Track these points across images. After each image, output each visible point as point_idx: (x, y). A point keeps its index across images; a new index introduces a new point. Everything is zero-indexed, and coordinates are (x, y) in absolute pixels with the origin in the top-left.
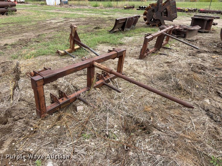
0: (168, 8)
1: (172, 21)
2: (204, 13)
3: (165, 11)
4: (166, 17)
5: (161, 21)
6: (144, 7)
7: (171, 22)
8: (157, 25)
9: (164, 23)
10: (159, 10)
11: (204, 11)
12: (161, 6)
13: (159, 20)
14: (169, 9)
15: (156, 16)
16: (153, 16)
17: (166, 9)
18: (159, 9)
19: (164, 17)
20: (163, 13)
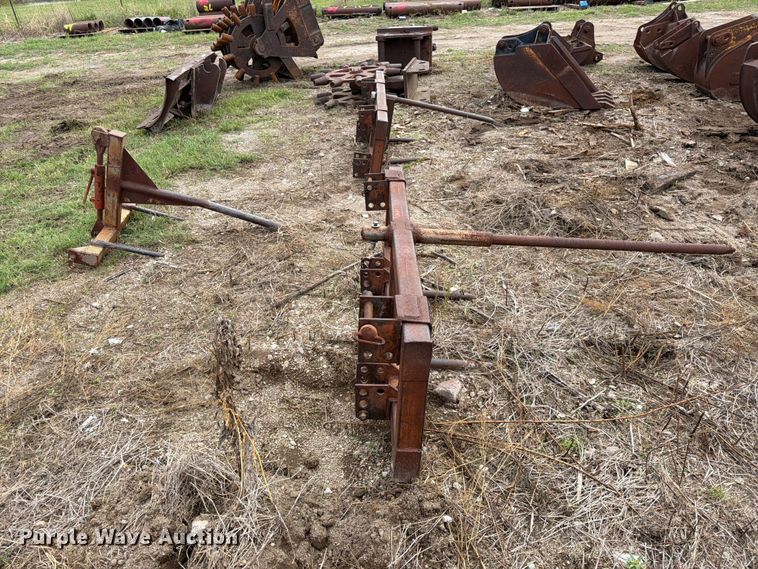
0: (293, 16)
1: (316, 57)
2: (341, 17)
3: (285, 26)
4: (292, 44)
5: (285, 62)
6: (143, 19)
7: (313, 59)
8: (275, 77)
9: (294, 65)
10: (268, 28)
11: (338, 12)
12: (269, 11)
13: (278, 59)
14: (299, 19)
15: (263, 46)
16: (257, 49)
17: (288, 20)
18: (267, 22)
19: (288, 45)
20: (282, 35)
